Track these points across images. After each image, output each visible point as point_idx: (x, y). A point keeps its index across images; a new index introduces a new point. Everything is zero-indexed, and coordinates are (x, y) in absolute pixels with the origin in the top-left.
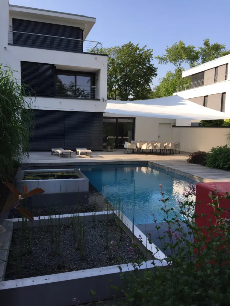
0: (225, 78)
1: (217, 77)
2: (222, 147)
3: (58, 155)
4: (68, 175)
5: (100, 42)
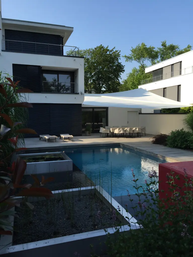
0: (180, 73)
1: (173, 73)
2: (179, 130)
3: (45, 140)
5: (77, 47)
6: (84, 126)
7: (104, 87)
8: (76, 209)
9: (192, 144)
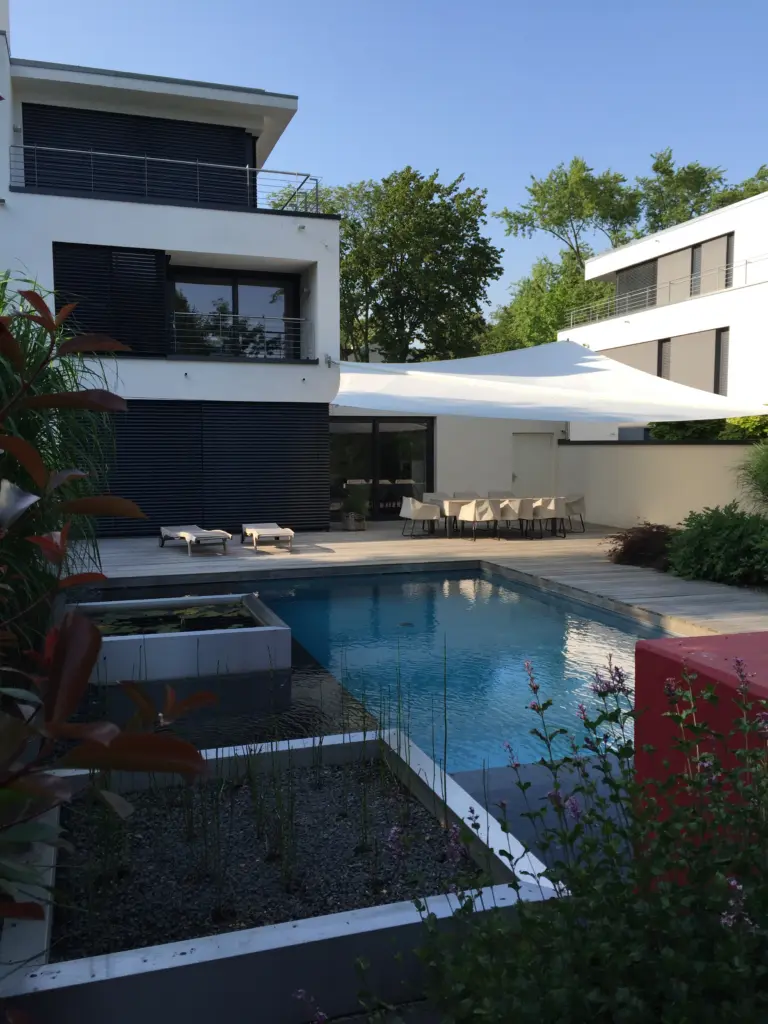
0: (727, 281)
1: (698, 279)
2: (720, 509)
3: (182, 547)
4: (220, 617)
5: (313, 174)
6: (337, 493)
7: (419, 337)
8: (305, 820)
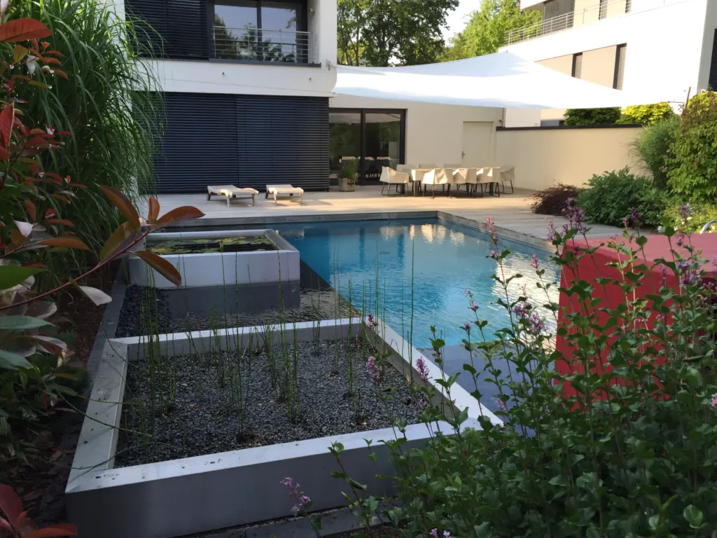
0: (627, 8)
1: (606, 7)
2: (616, 173)
3: (223, 200)
4: (249, 244)
6: (334, 166)
7: (396, 54)
8: (307, 375)
9: (650, 212)
